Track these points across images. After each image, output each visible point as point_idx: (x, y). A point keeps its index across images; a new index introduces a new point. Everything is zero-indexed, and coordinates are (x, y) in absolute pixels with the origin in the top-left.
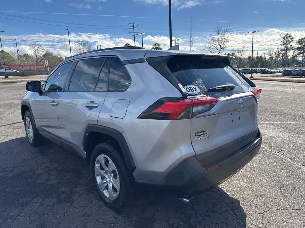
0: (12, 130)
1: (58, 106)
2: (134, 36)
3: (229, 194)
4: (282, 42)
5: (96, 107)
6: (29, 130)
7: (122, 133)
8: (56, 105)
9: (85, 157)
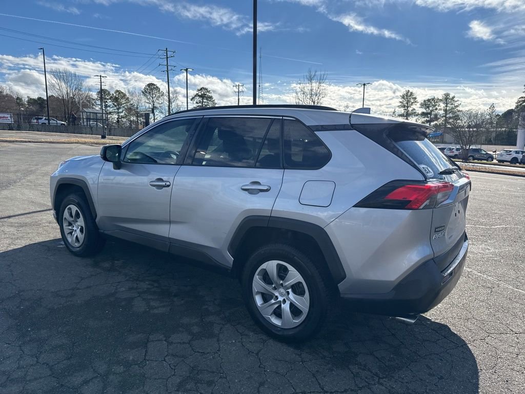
0: (12, 229)
2: (167, 71)
3: (430, 318)
4: (401, 102)
5: (267, 190)
6: (70, 228)
7: (323, 227)
8: (168, 186)
9: (231, 266)
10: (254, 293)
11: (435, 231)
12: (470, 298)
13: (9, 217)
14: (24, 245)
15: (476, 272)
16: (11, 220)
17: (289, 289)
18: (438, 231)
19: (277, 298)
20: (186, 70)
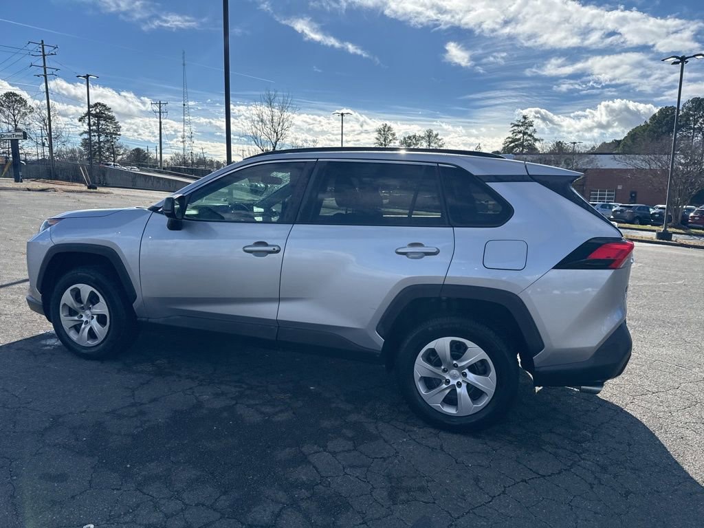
1: (281, 253)
2: (45, 76)
5: (434, 253)
6: (75, 318)
7: (516, 294)
8: (278, 252)
9: (381, 350)
10: (416, 381)
17: (466, 369)
19: (448, 381)
20: (87, 77)
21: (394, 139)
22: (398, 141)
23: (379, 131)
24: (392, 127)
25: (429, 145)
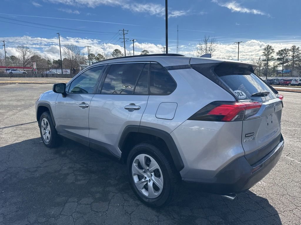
0: (20, 131)
1: (89, 107)
2: (124, 42)
3: (256, 193)
4: (264, 53)
5: (138, 109)
6: (44, 131)
7: (169, 133)
8: (87, 107)
9: (121, 157)
10: (133, 174)
11: (246, 137)
12: (289, 180)
13: (22, 125)
14: (22, 140)
15: (297, 161)
16: (22, 126)
17: (152, 173)
18: (247, 137)
19: (146, 178)
20: (133, 40)
21: (273, 52)
22: (276, 53)
23: (265, 49)
24: (272, 46)
25: (294, 54)
